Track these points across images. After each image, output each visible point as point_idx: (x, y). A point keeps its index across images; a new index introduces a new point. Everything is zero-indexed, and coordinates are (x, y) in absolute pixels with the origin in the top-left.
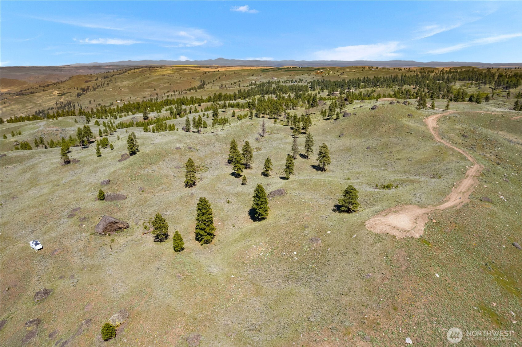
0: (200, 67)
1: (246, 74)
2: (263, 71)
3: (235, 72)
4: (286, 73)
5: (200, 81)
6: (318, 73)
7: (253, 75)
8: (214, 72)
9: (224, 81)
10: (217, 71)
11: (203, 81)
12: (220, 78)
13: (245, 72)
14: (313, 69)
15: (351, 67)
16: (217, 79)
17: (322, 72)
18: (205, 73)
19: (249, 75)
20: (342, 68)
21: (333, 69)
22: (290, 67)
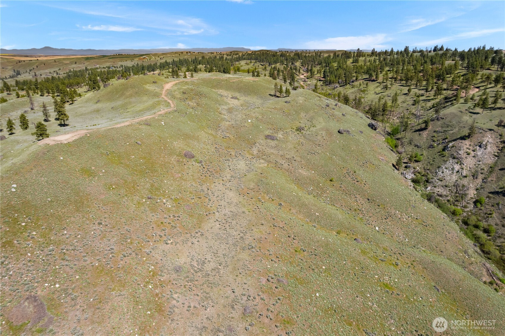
0: (15, 56)
1: (68, 62)
2: (87, 59)
3: (55, 61)
4: (111, 60)
5: (13, 71)
6: (140, 59)
7: (76, 63)
8: (31, 60)
9: (43, 70)
10: (35, 60)
11: (17, 71)
12: (37, 67)
13: (67, 60)
14: (137, 56)
15: (171, 53)
16: (33, 69)
17: (144, 58)
18: (20, 62)
19: (71, 63)
20: (163, 54)
21: (155, 55)
22: (116, 55)
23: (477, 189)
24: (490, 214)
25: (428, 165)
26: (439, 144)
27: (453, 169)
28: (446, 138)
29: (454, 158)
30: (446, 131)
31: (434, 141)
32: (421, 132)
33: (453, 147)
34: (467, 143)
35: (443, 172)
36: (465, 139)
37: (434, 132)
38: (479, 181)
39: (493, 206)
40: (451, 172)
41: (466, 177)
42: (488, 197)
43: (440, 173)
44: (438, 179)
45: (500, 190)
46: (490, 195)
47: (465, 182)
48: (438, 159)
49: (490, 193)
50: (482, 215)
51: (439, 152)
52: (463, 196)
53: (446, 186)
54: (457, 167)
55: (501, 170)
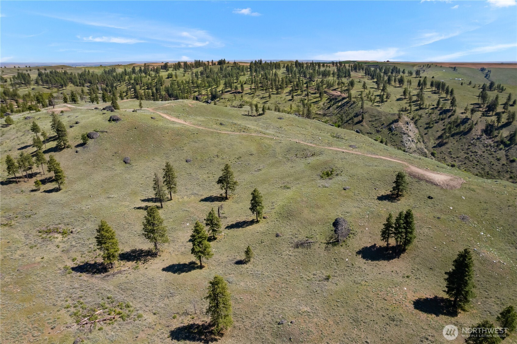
23: (426, 148)
24: (445, 158)
25: (392, 143)
26: (382, 128)
27: (409, 140)
28: (383, 124)
29: (404, 134)
30: (378, 119)
31: (376, 127)
32: (361, 124)
33: (396, 128)
34: (400, 124)
35: (407, 144)
36: (398, 122)
37: (370, 121)
38: (422, 143)
39: (441, 154)
40: (410, 143)
41: (417, 143)
42: (434, 150)
43: (406, 144)
44: (408, 149)
45: (435, 145)
46: (434, 149)
47: (419, 145)
48: (394, 137)
49: (433, 148)
50: (442, 160)
51: (389, 133)
52: (425, 153)
53: (415, 151)
54: (410, 138)
55: (425, 134)
